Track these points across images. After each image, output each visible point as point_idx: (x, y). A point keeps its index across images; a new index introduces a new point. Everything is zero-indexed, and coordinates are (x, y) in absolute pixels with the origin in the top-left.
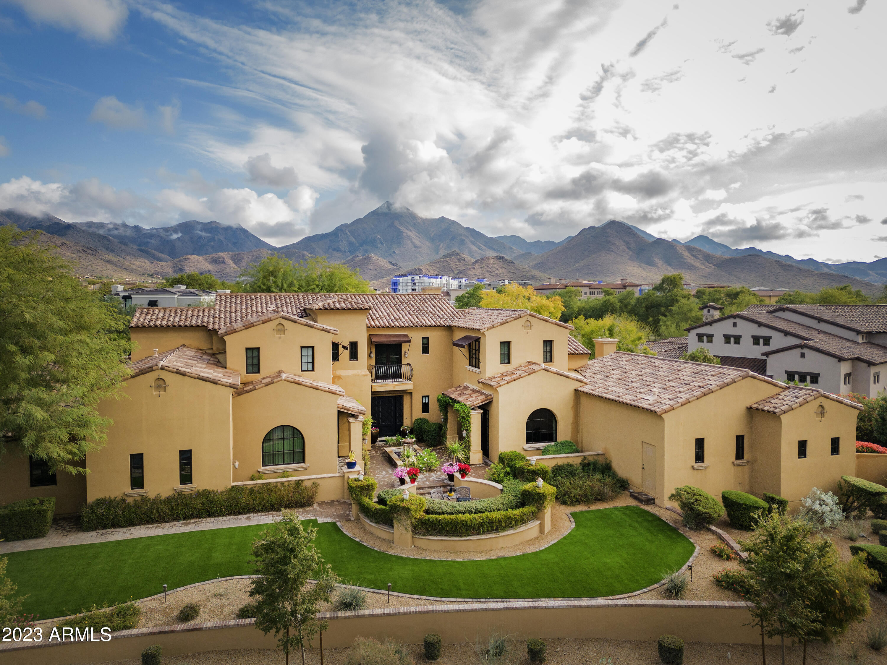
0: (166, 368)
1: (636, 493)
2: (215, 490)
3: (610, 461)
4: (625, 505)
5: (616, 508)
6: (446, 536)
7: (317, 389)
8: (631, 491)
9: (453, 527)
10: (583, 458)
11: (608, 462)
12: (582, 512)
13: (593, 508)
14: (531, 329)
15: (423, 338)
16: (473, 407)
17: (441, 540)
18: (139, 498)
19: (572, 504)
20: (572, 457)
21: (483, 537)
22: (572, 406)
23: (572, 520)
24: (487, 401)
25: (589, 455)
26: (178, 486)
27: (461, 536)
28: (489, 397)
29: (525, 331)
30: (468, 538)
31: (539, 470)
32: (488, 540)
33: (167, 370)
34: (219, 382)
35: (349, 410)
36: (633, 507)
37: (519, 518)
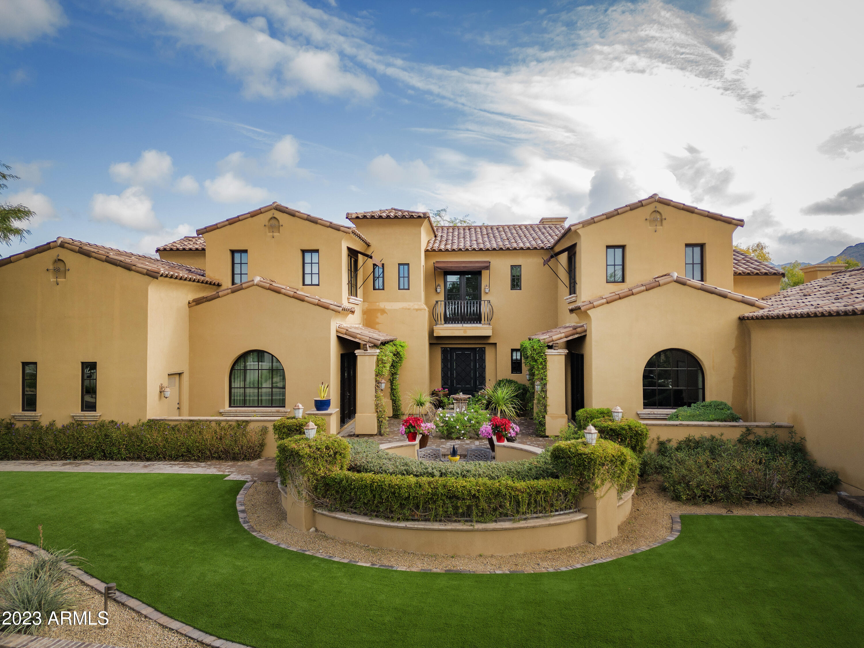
0: (66, 245)
1: (853, 497)
2: (125, 423)
3: (803, 439)
4: (819, 515)
5: (793, 519)
6: (365, 515)
7: (303, 300)
8: (843, 493)
9: (374, 496)
10: (744, 430)
11: (798, 440)
12: (707, 517)
13: (739, 512)
14: (662, 225)
15: (512, 267)
16: (550, 344)
17: (355, 522)
18: (29, 424)
19: (692, 500)
20: (719, 426)
21: (436, 526)
22: (733, 346)
23: (678, 527)
24: (576, 336)
25: (757, 426)
26: (77, 411)
27: (392, 519)
28: (579, 330)
29: (651, 228)
30: (402, 524)
31: (623, 429)
32: (449, 534)
33: (67, 248)
34: (134, 267)
35: (356, 338)
36: (839, 520)
37: (524, 498)
